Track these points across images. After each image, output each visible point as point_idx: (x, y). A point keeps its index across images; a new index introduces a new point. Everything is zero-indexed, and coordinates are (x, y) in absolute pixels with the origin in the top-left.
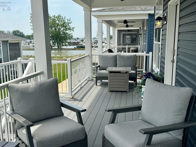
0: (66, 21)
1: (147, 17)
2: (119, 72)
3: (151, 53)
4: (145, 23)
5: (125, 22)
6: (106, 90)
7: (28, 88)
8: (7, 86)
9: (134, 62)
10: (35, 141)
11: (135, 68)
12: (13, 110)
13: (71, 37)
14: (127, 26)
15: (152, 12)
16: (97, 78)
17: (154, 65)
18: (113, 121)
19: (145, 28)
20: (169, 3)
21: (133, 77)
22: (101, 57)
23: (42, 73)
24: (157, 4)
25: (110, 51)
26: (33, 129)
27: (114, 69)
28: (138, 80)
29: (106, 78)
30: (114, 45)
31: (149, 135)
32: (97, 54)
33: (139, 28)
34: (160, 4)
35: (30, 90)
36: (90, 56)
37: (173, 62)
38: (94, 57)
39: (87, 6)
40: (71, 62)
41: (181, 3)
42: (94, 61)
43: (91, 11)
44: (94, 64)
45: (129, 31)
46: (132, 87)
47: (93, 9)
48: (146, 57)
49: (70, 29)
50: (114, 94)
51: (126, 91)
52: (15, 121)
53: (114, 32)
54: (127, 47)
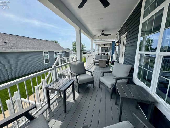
0: (83, 45)
1: (112, 43)
2: (103, 61)
3: (113, 54)
4: (111, 45)
5: (104, 44)
6: (98, 67)
7: (76, 64)
8: (69, 63)
9: (108, 58)
10: (78, 80)
11: (108, 60)
12: (71, 71)
13: (85, 50)
14: (104, 46)
15: (114, 41)
16: (95, 63)
17: (115, 59)
18: (103, 76)
19: (111, 47)
20: (122, 37)
21: (107, 63)
22: (96, 56)
23: (79, 60)
24: (116, 38)
25: (98, 54)
26: (78, 77)
27: (101, 60)
28: (109, 64)
29: (98, 63)
30: (100, 52)
31: (116, 80)
32: (95, 55)
33: (108, 47)
34: (118, 38)
35: (76, 65)
36: (93, 56)
37: (122, 57)
38: (94, 56)
39: (92, 39)
40: (87, 57)
41: (127, 36)
42: (94, 58)
43: (93, 41)
44: (94, 59)
45: (105, 47)
46: (107, 66)
47: (94, 40)
48: (112, 56)
49: (84, 47)
50: (101, 68)
51: (105, 67)
52: (72, 74)
53: (100, 48)
54: (104, 53)
